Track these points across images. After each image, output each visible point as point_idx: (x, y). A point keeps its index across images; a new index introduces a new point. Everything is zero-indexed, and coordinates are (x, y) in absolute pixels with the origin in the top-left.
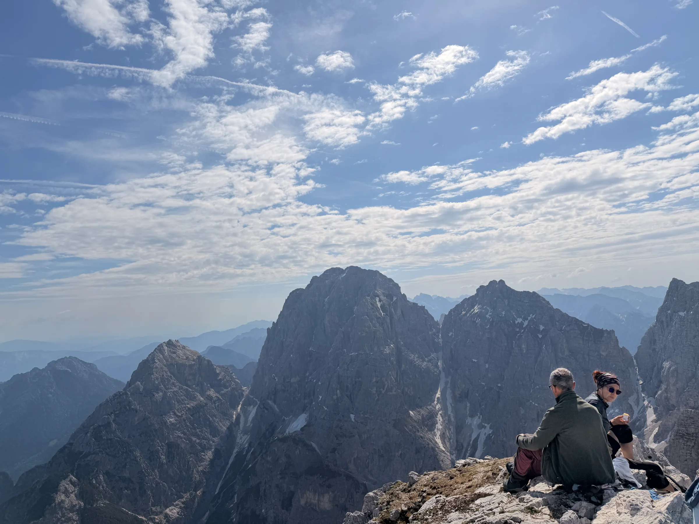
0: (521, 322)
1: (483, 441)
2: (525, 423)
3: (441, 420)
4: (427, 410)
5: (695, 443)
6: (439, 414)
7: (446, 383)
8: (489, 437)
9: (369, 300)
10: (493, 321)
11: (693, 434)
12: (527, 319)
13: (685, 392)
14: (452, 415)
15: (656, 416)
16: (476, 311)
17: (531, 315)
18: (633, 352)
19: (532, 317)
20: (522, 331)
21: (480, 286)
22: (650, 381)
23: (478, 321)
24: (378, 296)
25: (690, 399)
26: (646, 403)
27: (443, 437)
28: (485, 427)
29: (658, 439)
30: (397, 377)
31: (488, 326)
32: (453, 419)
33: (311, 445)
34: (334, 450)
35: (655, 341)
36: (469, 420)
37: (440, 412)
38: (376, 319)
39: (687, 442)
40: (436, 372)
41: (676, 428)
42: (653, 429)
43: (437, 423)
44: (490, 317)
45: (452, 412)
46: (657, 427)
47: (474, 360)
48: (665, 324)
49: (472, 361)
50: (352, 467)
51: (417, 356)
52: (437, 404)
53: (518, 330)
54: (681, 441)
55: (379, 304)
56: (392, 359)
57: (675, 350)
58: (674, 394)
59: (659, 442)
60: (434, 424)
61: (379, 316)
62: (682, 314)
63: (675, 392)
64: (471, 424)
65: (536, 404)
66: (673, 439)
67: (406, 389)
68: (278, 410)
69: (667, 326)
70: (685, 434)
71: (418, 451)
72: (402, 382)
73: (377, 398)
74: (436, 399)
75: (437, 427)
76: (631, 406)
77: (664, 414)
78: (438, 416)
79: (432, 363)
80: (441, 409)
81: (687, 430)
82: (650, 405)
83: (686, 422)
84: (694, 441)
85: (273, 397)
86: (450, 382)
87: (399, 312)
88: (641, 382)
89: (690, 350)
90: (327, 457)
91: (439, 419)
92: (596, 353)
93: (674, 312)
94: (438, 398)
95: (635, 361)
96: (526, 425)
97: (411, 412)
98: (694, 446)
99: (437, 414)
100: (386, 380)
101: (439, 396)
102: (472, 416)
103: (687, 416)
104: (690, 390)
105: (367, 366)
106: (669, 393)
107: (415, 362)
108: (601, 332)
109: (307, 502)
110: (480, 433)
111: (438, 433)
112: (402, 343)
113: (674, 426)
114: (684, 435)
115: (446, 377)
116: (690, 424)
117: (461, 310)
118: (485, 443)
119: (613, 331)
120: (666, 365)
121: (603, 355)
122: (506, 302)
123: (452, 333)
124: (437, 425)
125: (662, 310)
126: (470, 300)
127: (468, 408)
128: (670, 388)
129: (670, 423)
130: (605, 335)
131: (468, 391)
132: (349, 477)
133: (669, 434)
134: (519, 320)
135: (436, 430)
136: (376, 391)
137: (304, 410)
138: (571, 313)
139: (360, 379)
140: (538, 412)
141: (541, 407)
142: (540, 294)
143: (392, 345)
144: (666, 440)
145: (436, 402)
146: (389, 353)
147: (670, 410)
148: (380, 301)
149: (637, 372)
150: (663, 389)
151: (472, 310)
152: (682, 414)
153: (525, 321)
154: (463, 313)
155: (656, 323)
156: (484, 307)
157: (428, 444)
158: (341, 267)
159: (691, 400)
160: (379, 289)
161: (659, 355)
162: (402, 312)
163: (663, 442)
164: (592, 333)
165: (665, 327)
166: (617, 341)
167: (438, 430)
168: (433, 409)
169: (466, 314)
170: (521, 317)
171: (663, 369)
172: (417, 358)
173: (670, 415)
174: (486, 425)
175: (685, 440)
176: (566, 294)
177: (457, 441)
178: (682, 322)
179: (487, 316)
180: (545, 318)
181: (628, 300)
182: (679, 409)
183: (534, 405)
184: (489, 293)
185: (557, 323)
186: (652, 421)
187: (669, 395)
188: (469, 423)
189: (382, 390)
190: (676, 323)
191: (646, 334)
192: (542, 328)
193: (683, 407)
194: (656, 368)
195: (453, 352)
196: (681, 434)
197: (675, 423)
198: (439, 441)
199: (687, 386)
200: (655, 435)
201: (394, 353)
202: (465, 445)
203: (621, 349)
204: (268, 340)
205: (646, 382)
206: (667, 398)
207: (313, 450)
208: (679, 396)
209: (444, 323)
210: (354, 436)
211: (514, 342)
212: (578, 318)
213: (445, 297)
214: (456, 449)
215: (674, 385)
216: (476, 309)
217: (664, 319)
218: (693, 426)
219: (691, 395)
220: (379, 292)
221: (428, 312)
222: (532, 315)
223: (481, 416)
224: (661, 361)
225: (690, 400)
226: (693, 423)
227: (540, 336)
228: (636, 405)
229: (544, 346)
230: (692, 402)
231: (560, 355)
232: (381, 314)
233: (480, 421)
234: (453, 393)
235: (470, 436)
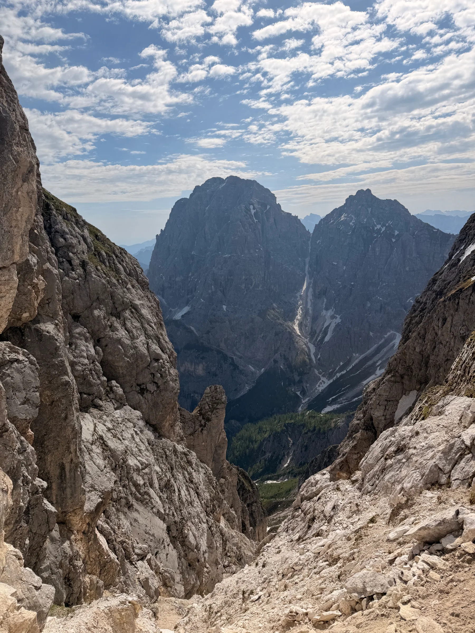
1: (333, 328)
2: (370, 313)
4: (290, 304)
6: (300, 308)
7: (309, 284)
8: (338, 325)
9: (243, 208)
10: (355, 228)
12: (385, 226)
14: (310, 308)
16: (342, 219)
17: (389, 222)
19: (390, 224)
20: (379, 236)
21: (350, 196)
23: (342, 228)
24: (252, 204)
27: (300, 325)
28: (336, 318)
30: (265, 277)
31: (350, 233)
32: (310, 312)
33: (190, 329)
34: (208, 332)
36: (324, 312)
38: (248, 225)
43: (297, 315)
44: (353, 225)
45: (311, 306)
47: (334, 263)
49: (333, 265)
50: (222, 345)
52: (299, 300)
53: (375, 235)
55: (253, 212)
56: (260, 260)
60: (295, 315)
61: (253, 223)
64: (325, 316)
65: (381, 299)
67: (272, 287)
68: (165, 303)
71: (277, 334)
72: (269, 281)
73: (246, 292)
74: (299, 296)
75: (296, 318)
80: (302, 304)
85: (161, 293)
86: (312, 282)
87: (272, 220)
90: (202, 337)
91: (300, 311)
92: (441, 255)
96: (370, 315)
97: (274, 305)
99: (298, 308)
100: (254, 278)
102: (327, 309)
105: (238, 265)
107: (282, 265)
108: (448, 237)
109: (185, 370)
110: (331, 322)
111: (297, 322)
112: (272, 248)
115: (310, 278)
117: (330, 220)
118: (334, 330)
122: (370, 209)
123: (319, 241)
126: (339, 210)
127: (325, 303)
131: (326, 289)
132: (219, 352)
134: (379, 227)
135: (295, 320)
136: (245, 287)
137: (187, 303)
139: (232, 277)
140: (382, 305)
141: (385, 300)
142: (400, 202)
143: (262, 249)
146: (259, 255)
148: (254, 209)
151: (340, 218)
153: (383, 227)
156: (350, 215)
157: (286, 329)
158: (222, 177)
160: (254, 198)
162: (275, 220)
164: (440, 237)
167: (297, 320)
168: (296, 303)
169: (333, 223)
170: (380, 224)
174: (337, 316)
177: (312, 328)
179: (351, 224)
180: (401, 224)
183: (379, 299)
184: (356, 201)
185: (411, 229)
188: (323, 315)
189: (250, 286)
192: (396, 233)
195: (318, 257)
198: (296, 328)
201: (264, 256)
202: (318, 332)
204: (157, 245)
207: (192, 332)
209: (314, 232)
210: (225, 322)
211: (370, 246)
214: (310, 334)
220: (255, 201)
221: (300, 221)
223: (334, 309)
227: (394, 240)
229: (395, 249)
231: (408, 256)
232: (253, 221)
233: (333, 313)
234: (314, 291)
235: (323, 325)
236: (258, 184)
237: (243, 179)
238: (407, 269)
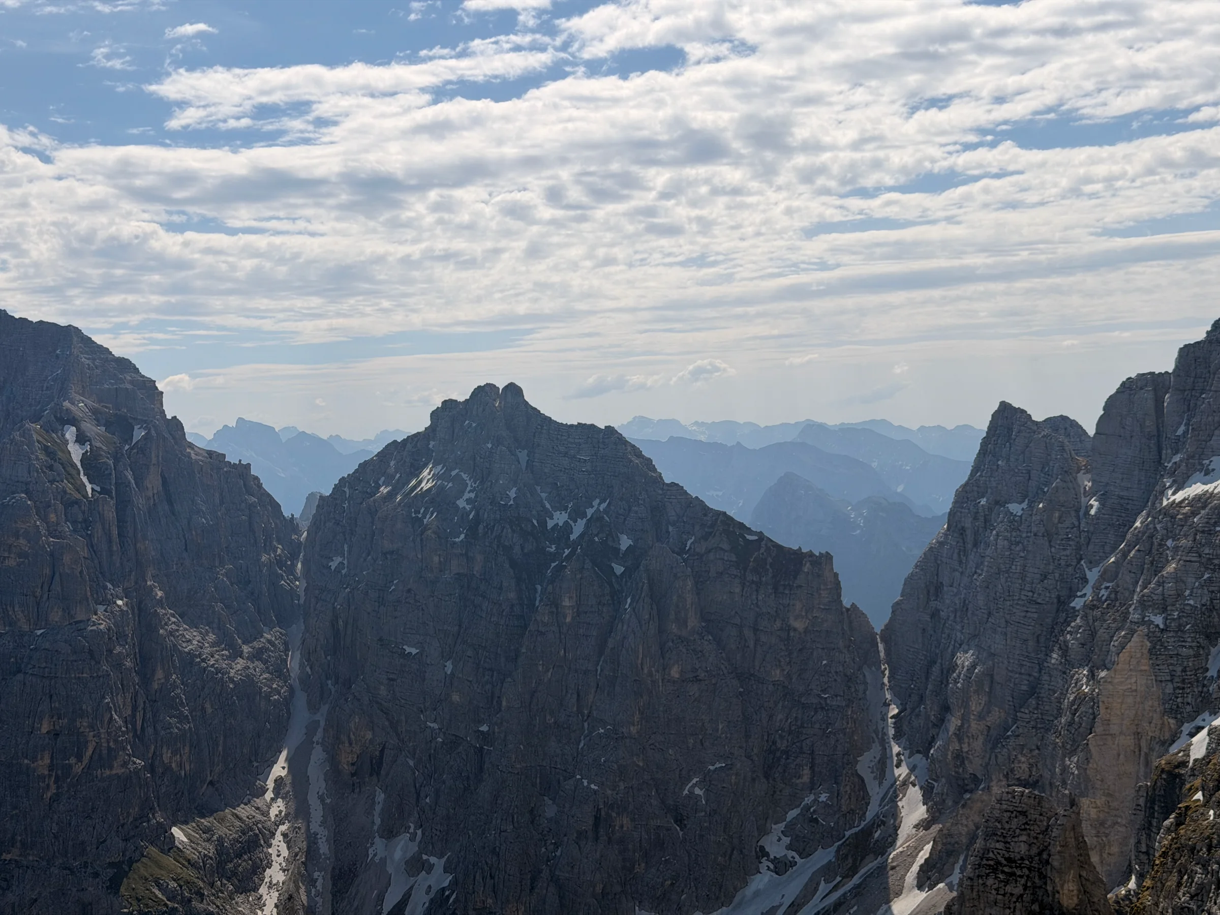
0: (566, 523)
1: (420, 912)
2: (556, 845)
3: (285, 853)
4: (238, 823)
5: (1025, 887)
6: (278, 834)
7: (311, 729)
8: (439, 900)
9: (35, 437)
10: (477, 520)
11: (1022, 859)
12: (583, 515)
13: (1008, 737)
14: (322, 832)
15: (928, 811)
16: (425, 486)
17: (596, 503)
18: (878, 621)
19: (598, 509)
20: (567, 552)
21: (445, 403)
22: (919, 706)
23: (430, 519)
24: (73, 421)
25: (1019, 756)
26: (902, 772)
28: (430, 868)
29: (929, 878)
30: (134, 716)
31: (462, 536)
32: (324, 848)
35: (939, 588)
36: (378, 848)
37: (283, 828)
38: (60, 507)
39: (1007, 883)
40: (279, 694)
41: (979, 844)
42: (918, 849)
43: (269, 865)
44: (468, 507)
45: (323, 823)
46: (928, 843)
47: (408, 649)
48: (970, 538)
49: (402, 653)
51: (212, 637)
52: (272, 799)
53: (553, 549)
54: (990, 881)
55: (76, 452)
56: (118, 649)
57: (990, 614)
58: (978, 744)
59: (930, 889)
60: (260, 867)
61: (78, 496)
62: (1016, 508)
63: (981, 739)
64: (383, 861)
65: (593, 786)
66: (971, 879)
67: (167, 755)
69: (976, 545)
70: (1005, 862)
72: (150, 730)
73: (53, 789)
74: (270, 784)
75: (267, 880)
76: (863, 781)
77: (950, 803)
78: (274, 842)
79: (265, 662)
80: (287, 815)
81: (1008, 850)
82: (913, 778)
83: (1007, 826)
84: (1023, 881)
86: (322, 723)
87: (153, 482)
88: (894, 710)
89: (1029, 614)
91: (279, 849)
92: (778, 624)
93: (997, 503)
94: (279, 781)
95: (881, 647)
96: (558, 854)
97: (176, 831)
98: (1021, 896)
99: (273, 835)
100: (92, 727)
101: (283, 773)
102: (389, 833)
103: (1011, 808)
104: (1021, 730)
105: (20, 677)
106: (966, 740)
107: (203, 660)
108: (797, 558)
110: (411, 888)
111: (271, 899)
112: (160, 594)
113: (973, 838)
114: (1001, 864)
115: (313, 707)
116: (1018, 831)
117: (377, 483)
119: (828, 557)
120: (965, 659)
121: (795, 630)
122: (523, 455)
123: (339, 559)
124: (268, 872)
125: (965, 496)
126: (409, 446)
127: (378, 808)
128: (969, 726)
129: (964, 830)
130: (807, 567)
131: (382, 751)
133: (956, 862)
134: (560, 518)
135: (263, 890)
136: (51, 767)
138: (715, 499)
140: (599, 810)
141: (609, 792)
142: (626, 435)
143: (120, 602)
144: (948, 880)
145: (269, 795)
146: (109, 629)
147: (966, 791)
148: (81, 439)
149: (886, 680)
150: (952, 729)
151: (413, 482)
152: (999, 801)
153: (575, 521)
154: (384, 490)
155: (946, 535)
156: (454, 473)
159: (1023, 759)
160: (78, 397)
161: (947, 631)
162: (165, 482)
163: (941, 885)
164: (770, 560)
165: (969, 546)
166: (838, 584)
167: (269, 887)
168: (259, 817)
169: (391, 495)
170: (566, 509)
171: (954, 672)
172: (213, 645)
173: (964, 806)
174: (433, 860)
175: (1001, 876)
176: (703, 438)
178: (1014, 534)
179: (461, 503)
180: (636, 512)
181: (874, 465)
182: (989, 788)
183: (588, 787)
184: (470, 426)
185: (671, 529)
186: (916, 826)
187: (965, 748)
188: (377, 859)
189: (73, 760)
190: (998, 535)
191: (917, 566)
192: (625, 542)
193: (1000, 780)
194: (936, 669)
195: (340, 622)
196: (992, 863)
197: (977, 828)
199: (1015, 720)
200: (921, 866)
201: (129, 631)
203: (848, 610)
205: (908, 710)
206: (960, 757)
208: (993, 748)
209: (316, 525)
211: (539, 587)
212: (731, 513)
213: (325, 436)
215: (981, 717)
216: (426, 480)
217: (968, 523)
218: (1024, 838)
219: (1022, 747)
220: (80, 406)
221: (260, 486)
222: (598, 501)
223: (419, 832)
224: (951, 647)
225: (1019, 762)
226: (1025, 829)
227: (619, 569)
228: (875, 778)
229: (629, 600)
230: (1025, 766)
231: (674, 628)
232: (81, 488)
233: (414, 848)
234: (333, 759)
235: (381, 899)
236: (87, 341)
237: (24, 321)
238: (675, 673)
